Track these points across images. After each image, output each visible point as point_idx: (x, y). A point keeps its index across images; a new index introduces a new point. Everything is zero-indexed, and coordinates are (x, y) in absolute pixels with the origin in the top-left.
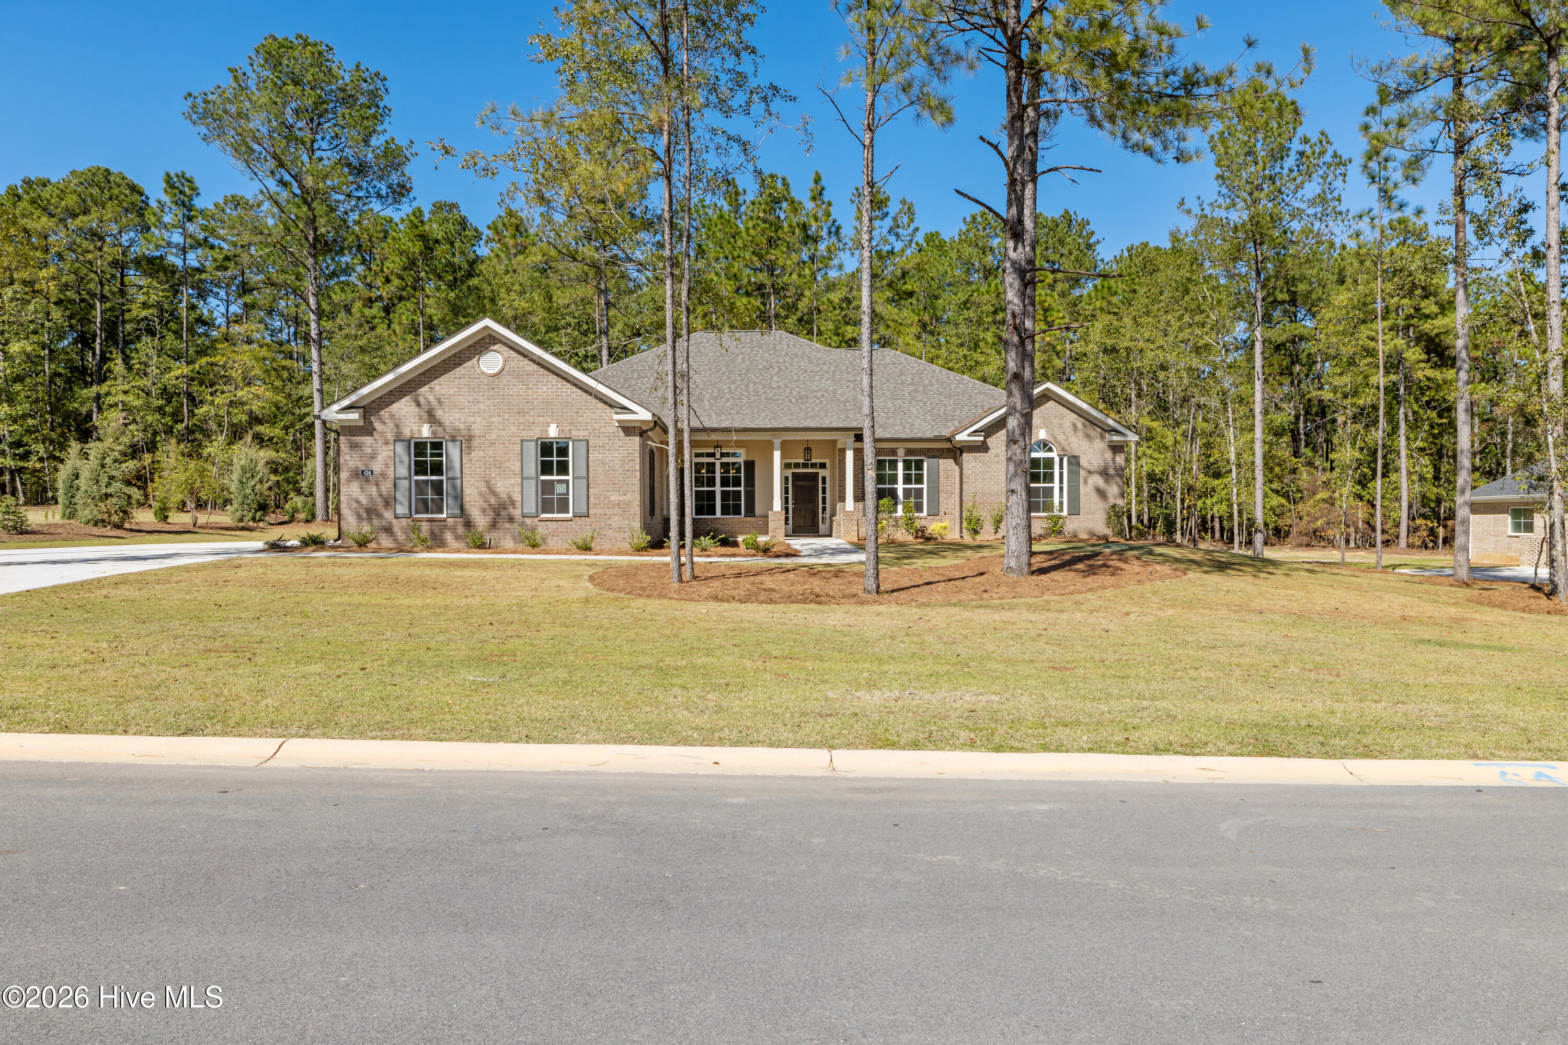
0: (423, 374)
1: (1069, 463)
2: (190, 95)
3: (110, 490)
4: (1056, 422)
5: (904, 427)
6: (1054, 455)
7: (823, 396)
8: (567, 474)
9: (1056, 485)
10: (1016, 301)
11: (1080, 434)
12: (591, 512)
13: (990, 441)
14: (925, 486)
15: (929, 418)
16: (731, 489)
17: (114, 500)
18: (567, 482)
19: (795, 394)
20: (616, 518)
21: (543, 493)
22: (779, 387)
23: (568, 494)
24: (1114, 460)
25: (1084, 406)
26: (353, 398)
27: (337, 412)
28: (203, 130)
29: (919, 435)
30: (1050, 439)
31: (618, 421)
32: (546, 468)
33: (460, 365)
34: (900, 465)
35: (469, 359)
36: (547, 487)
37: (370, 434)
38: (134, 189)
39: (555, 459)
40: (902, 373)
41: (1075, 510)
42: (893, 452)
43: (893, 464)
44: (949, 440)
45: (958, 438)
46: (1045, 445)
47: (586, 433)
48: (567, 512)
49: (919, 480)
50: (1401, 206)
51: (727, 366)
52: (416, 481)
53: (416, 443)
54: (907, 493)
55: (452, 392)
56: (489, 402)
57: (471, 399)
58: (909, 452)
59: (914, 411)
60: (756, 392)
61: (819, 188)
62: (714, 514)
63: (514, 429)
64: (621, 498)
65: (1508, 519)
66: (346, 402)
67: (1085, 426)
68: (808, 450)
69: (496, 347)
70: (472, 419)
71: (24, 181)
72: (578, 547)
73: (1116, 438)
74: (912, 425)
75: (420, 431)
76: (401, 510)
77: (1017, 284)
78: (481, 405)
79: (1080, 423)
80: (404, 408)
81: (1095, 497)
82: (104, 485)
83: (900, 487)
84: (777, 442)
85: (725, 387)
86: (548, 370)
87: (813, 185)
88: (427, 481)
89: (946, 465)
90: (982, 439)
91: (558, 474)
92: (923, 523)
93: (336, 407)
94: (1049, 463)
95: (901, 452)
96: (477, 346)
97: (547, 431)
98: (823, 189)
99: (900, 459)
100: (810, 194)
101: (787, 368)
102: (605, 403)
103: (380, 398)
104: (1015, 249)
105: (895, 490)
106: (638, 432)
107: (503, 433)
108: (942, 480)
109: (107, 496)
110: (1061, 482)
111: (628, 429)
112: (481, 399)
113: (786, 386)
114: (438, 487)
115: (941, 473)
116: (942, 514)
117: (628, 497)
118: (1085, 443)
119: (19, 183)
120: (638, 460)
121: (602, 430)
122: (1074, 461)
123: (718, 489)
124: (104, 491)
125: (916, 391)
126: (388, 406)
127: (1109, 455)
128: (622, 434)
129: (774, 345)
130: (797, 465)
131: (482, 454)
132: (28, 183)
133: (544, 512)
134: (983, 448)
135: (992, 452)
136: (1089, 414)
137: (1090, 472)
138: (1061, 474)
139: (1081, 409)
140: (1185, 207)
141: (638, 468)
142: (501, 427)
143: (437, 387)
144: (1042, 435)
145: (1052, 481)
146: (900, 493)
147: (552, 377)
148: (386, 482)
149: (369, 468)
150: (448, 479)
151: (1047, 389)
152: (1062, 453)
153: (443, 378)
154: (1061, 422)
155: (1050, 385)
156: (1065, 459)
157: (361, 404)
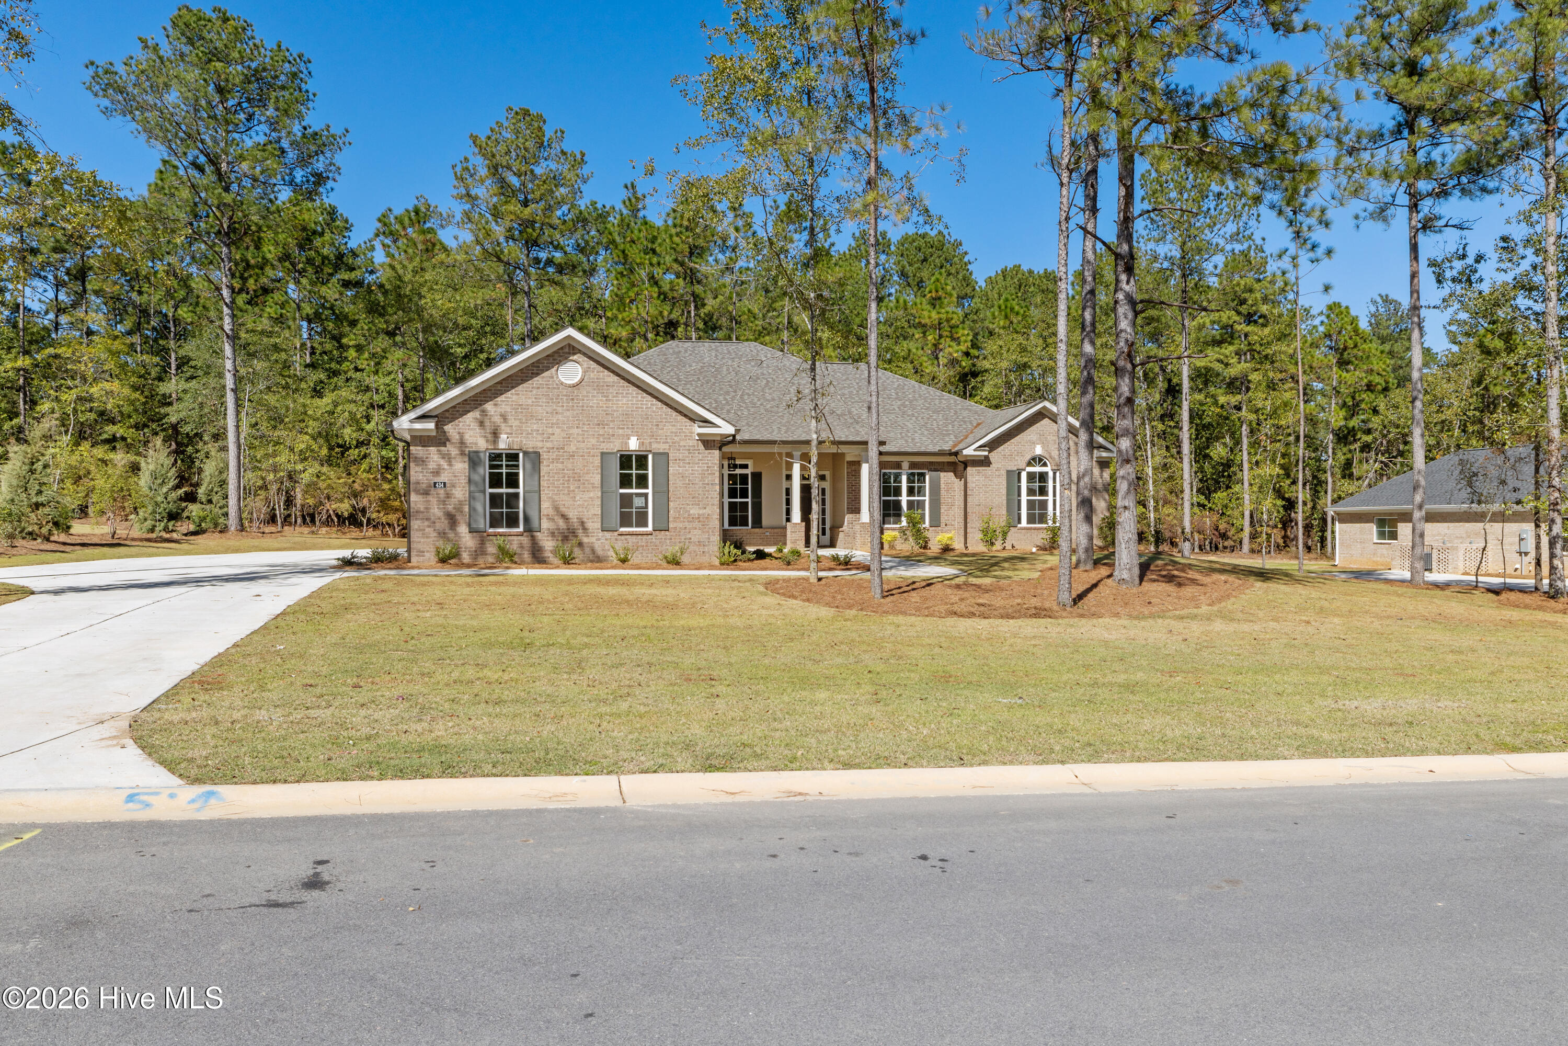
0: (500, 383)
2: (92, 63)
3: (41, 499)
4: (1050, 438)
5: (906, 441)
6: (1048, 469)
8: (647, 487)
10: (1129, 330)
12: (671, 526)
13: (994, 456)
14: (927, 498)
15: (926, 432)
16: (738, 500)
17: (47, 510)
18: (646, 495)
20: (696, 532)
21: (622, 507)
23: (647, 506)
24: (1101, 475)
25: (1076, 424)
26: (430, 406)
27: (411, 421)
28: (106, 102)
29: (923, 449)
30: (1047, 456)
31: (699, 435)
32: (625, 481)
33: (538, 374)
34: (904, 478)
35: (548, 369)
36: (626, 501)
37: (443, 444)
39: (634, 472)
40: (885, 388)
42: (898, 465)
43: (897, 478)
44: (956, 454)
45: (965, 452)
46: (1040, 460)
47: (666, 446)
48: (646, 525)
49: (921, 492)
50: (1314, 247)
52: (491, 494)
53: (491, 455)
54: (911, 504)
55: (530, 402)
56: (568, 413)
57: (549, 409)
58: (913, 465)
59: (909, 425)
63: (594, 441)
64: (701, 512)
65: (1373, 528)
66: (421, 411)
69: (575, 357)
70: (550, 430)
72: (668, 562)
73: (1104, 454)
74: (913, 439)
75: (495, 442)
76: (476, 523)
77: (1130, 315)
78: (560, 417)
83: (904, 499)
86: (629, 381)
88: (502, 494)
89: (947, 478)
90: (986, 453)
91: (637, 487)
92: (927, 533)
93: (410, 416)
94: (1044, 477)
95: (905, 465)
96: (556, 356)
97: (627, 444)
99: (905, 472)
102: (685, 416)
103: (454, 407)
104: (1128, 282)
105: (899, 502)
106: (718, 445)
107: (582, 445)
108: (943, 492)
109: (37, 506)
110: (1054, 495)
111: (708, 443)
112: (560, 409)
114: (513, 501)
115: (943, 486)
116: (943, 525)
117: (708, 511)
120: (718, 474)
121: (682, 443)
124: (34, 500)
126: (459, 417)
127: (1097, 470)
128: (701, 447)
129: (753, 356)
131: (560, 466)
133: (622, 526)
134: (985, 462)
135: (994, 466)
138: (1054, 487)
139: (1074, 427)
141: (717, 481)
142: (580, 439)
143: (515, 397)
144: (1039, 451)
145: (1047, 494)
146: (904, 505)
147: (632, 389)
148: (458, 494)
149: (441, 479)
150: (525, 491)
151: (1044, 407)
152: (1056, 467)
153: (520, 388)
154: (1054, 438)
155: (1047, 405)
156: (1058, 474)
157: (433, 414)
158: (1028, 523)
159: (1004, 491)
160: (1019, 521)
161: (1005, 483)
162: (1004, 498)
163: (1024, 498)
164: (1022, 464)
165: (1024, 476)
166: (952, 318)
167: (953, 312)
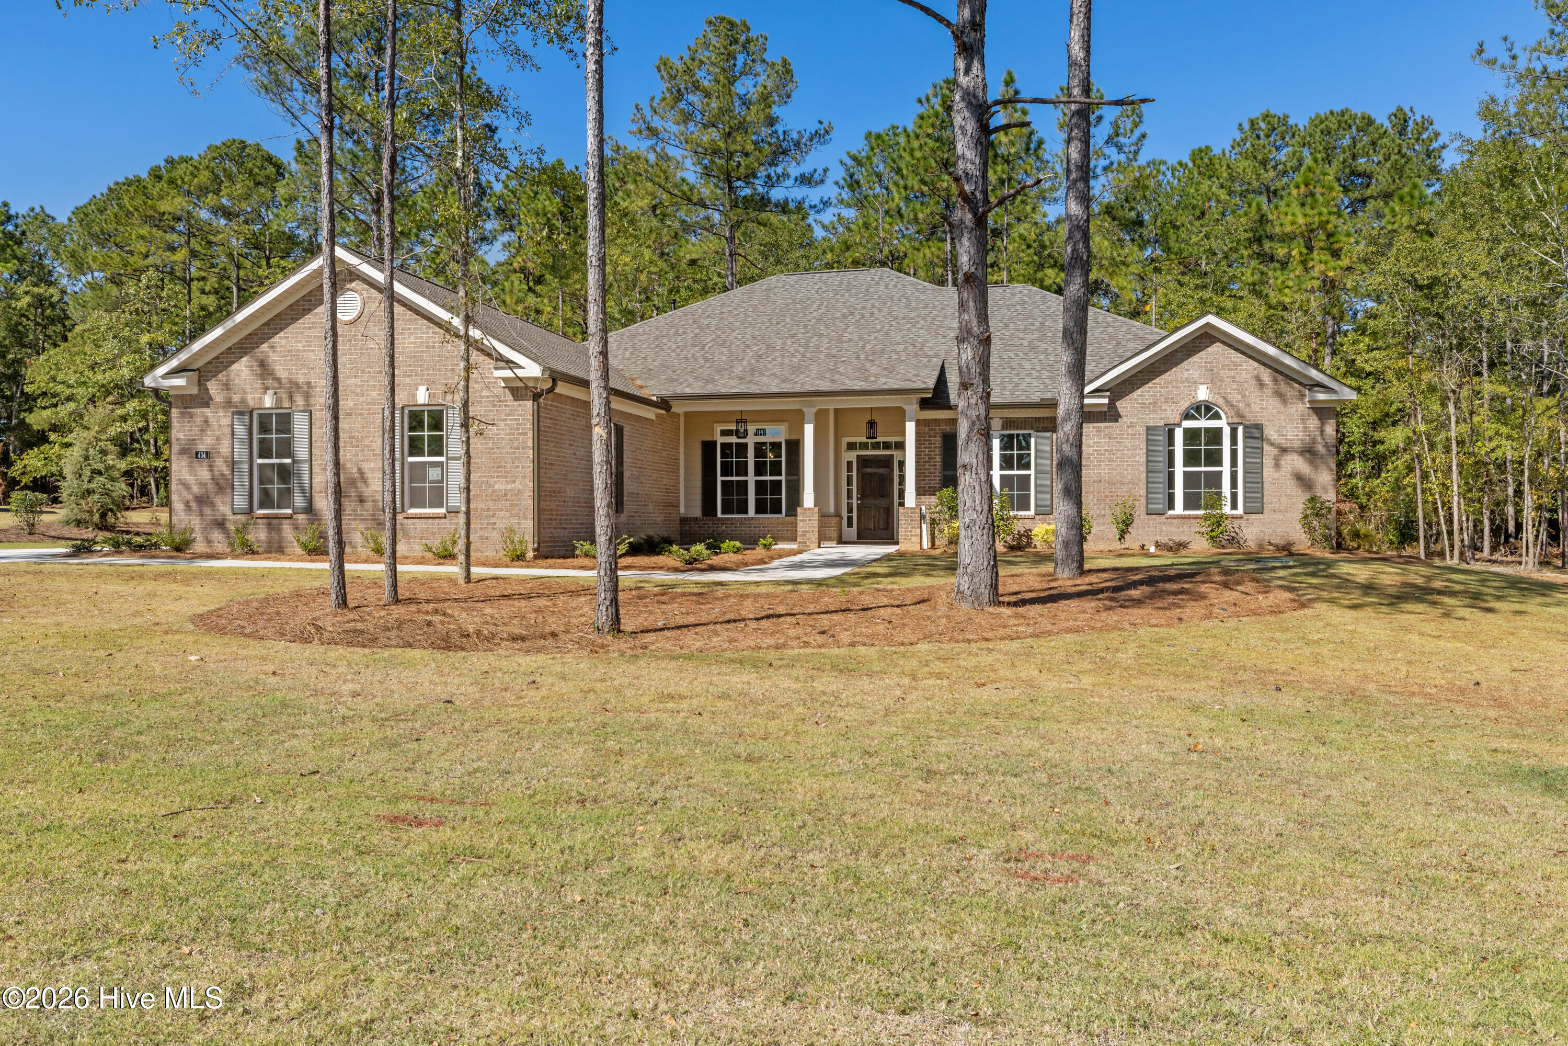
1: (1247, 435)
3: (91, 486)
4: (1225, 374)
6: (1222, 423)
7: (905, 349)
8: (441, 454)
9: (1226, 469)
11: (1269, 392)
13: (1122, 405)
14: (1032, 472)
15: (1045, 374)
16: (768, 478)
17: (96, 497)
18: (440, 465)
19: (868, 347)
20: (502, 515)
21: (411, 482)
22: (850, 340)
23: (442, 481)
24: (1322, 432)
25: (1271, 350)
26: (183, 356)
27: (164, 377)
29: (1023, 399)
30: (1221, 401)
31: (505, 380)
32: (416, 446)
33: (310, 310)
34: (996, 443)
35: (321, 303)
36: (417, 473)
37: (207, 405)
38: (269, 159)
39: (426, 434)
40: (1031, 315)
41: (1255, 506)
46: (1208, 409)
48: (440, 505)
49: (1024, 462)
51: (793, 316)
52: (260, 465)
53: (260, 415)
54: (1006, 481)
55: (300, 346)
56: (345, 359)
57: (322, 355)
58: (1008, 423)
59: (1027, 366)
60: (817, 347)
62: (746, 512)
63: (374, 394)
64: (509, 487)
66: (174, 363)
67: (1275, 380)
68: (872, 424)
69: (353, 285)
70: (323, 382)
71: (166, 161)
73: (1321, 396)
75: (261, 400)
76: (240, 502)
77: (971, 126)
79: (1266, 375)
80: (242, 369)
81: (1291, 487)
82: (86, 479)
83: (996, 474)
84: (810, 412)
85: (780, 342)
88: (273, 465)
90: (1106, 401)
91: (430, 454)
92: (1028, 524)
93: (162, 370)
94: (1215, 436)
95: (996, 424)
97: (414, 396)
99: (996, 434)
101: (872, 314)
102: (486, 355)
103: (217, 358)
104: (967, 71)
106: (529, 394)
107: (362, 399)
109: (89, 492)
110: (1234, 464)
111: (517, 391)
113: (861, 338)
114: (285, 474)
117: (518, 485)
118: (1273, 404)
119: (162, 164)
120: (530, 434)
121: (486, 393)
122: (1255, 432)
123: (751, 479)
124: (85, 487)
125: (1040, 339)
126: (226, 368)
127: (1313, 422)
128: (509, 397)
129: (870, 286)
130: (864, 446)
132: (170, 162)
133: (412, 505)
134: (1110, 415)
135: (1125, 420)
136: (1276, 360)
137: (1284, 450)
138: (1234, 453)
139: (1265, 354)
140: (1486, 55)
141: (530, 444)
142: (358, 391)
143: (283, 342)
144: (1203, 394)
145: (1219, 463)
146: (997, 483)
147: (422, 323)
148: (221, 466)
149: (202, 448)
150: (294, 461)
151: (1208, 324)
152: (1236, 420)
153: (290, 329)
154: (1232, 373)
155: (1211, 319)
156: (1240, 430)
157: (195, 367)
158: (1186, 507)
159: (1143, 460)
160: (1171, 506)
161: (1143, 446)
162: (1143, 469)
163: (1179, 469)
164: (1174, 417)
165: (1179, 434)
166: (1328, 222)
167: (1330, 213)
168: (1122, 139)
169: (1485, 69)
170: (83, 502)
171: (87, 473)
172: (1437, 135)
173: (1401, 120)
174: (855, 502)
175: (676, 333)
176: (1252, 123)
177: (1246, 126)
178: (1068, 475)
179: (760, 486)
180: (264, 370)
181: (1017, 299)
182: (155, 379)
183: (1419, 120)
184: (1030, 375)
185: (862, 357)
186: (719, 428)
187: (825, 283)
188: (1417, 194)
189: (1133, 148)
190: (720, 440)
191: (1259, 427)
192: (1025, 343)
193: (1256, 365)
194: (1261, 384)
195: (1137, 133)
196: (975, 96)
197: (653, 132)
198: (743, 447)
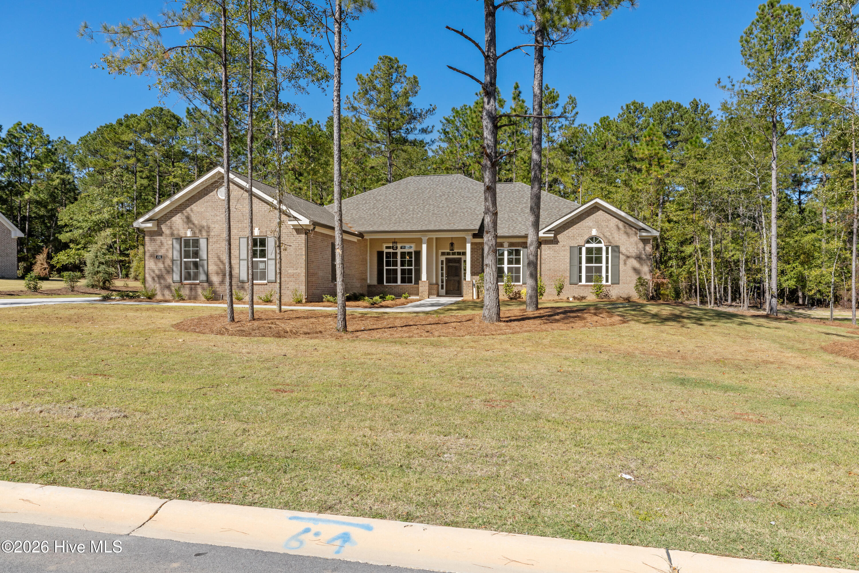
1: (613, 250)
3: (99, 269)
4: (604, 224)
5: (509, 229)
6: (602, 245)
7: (467, 211)
8: (265, 257)
9: (604, 265)
10: (489, 137)
11: (622, 232)
13: (559, 237)
14: (521, 266)
16: (407, 268)
17: (101, 274)
18: (265, 262)
19: (451, 210)
20: (291, 283)
21: (252, 269)
22: (443, 207)
23: (265, 269)
24: (644, 249)
25: (623, 214)
27: (143, 222)
29: (517, 234)
30: (602, 236)
31: (293, 225)
32: (254, 254)
33: (207, 194)
34: (506, 253)
35: (212, 191)
36: (254, 265)
37: (161, 235)
39: (259, 248)
40: (522, 196)
41: (616, 281)
42: (501, 245)
43: (502, 253)
46: (596, 239)
47: (275, 233)
48: (266, 280)
49: (518, 261)
51: (418, 195)
52: (185, 262)
53: (185, 240)
54: (510, 270)
55: (203, 210)
56: (222, 216)
57: (212, 214)
58: (511, 244)
59: (520, 219)
60: (428, 210)
61: (517, 92)
62: (397, 282)
63: (236, 231)
64: (294, 272)
66: (147, 217)
67: (625, 227)
68: (452, 244)
70: (213, 226)
71: (125, 116)
73: (644, 234)
75: (186, 233)
76: (176, 277)
77: (490, 126)
78: (218, 218)
79: (621, 225)
80: (178, 220)
81: (631, 273)
82: (96, 266)
83: (506, 266)
84: (425, 239)
85: (412, 207)
86: (255, 196)
87: (513, 90)
88: (191, 261)
90: (553, 235)
91: (260, 257)
92: (519, 288)
93: (141, 220)
94: (599, 250)
95: (506, 245)
96: (217, 183)
97: (254, 232)
98: (520, 92)
99: (506, 249)
100: (512, 95)
101: (453, 195)
102: (285, 215)
103: (166, 214)
104: (488, 103)
105: (503, 268)
106: (304, 231)
109: (98, 272)
110: (607, 262)
111: (298, 230)
112: (218, 213)
113: (447, 206)
114: (196, 265)
117: (298, 271)
118: (624, 237)
119: (123, 118)
120: (304, 249)
121: (284, 231)
122: (616, 249)
123: (399, 268)
124: (96, 270)
126: (170, 219)
127: (641, 245)
128: (295, 233)
129: (452, 182)
130: (448, 254)
131: (218, 246)
132: (127, 117)
134: (554, 241)
135: (561, 244)
136: (625, 218)
137: (628, 257)
138: (607, 258)
139: (620, 216)
140: (721, 84)
141: (304, 253)
143: (196, 208)
144: (594, 232)
145: (601, 263)
146: (506, 270)
147: (256, 200)
148: (168, 262)
149: (160, 254)
150: (200, 260)
151: (596, 202)
152: (608, 244)
153: (198, 202)
154: (607, 224)
155: (598, 200)
156: (610, 248)
157: (156, 218)
158: (586, 282)
159: (568, 261)
160: (580, 281)
161: (568, 255)
162: (568, 265)
163: (584, 265)
164: (582, 243)
165: (584, 250)
166: (658, 153)
167: (660, 149)
168: (567, 114)
169: (721, 90)
170: (95, 277)
171: (97, 264)
172: (711, 112)
173: (695, 105)
174: (444, 278)
175: (366, 203)
176: (627, 106)
177: (625, 108)
178: (532, 268)
179: (403, 271)
180: (188, 220)
181: (516, 189)
182: (138, 223)
183: (703, 105)
184: (521, 223)
185: (448, 214)
186: (385, 245)
187: (432, 180)
188: (698, 141)
189: (572, 119)
190: (386, 251)
191: (618, 247)
192: (519, 209)
193: (617, 220)
194: (618, 228)
195: (574, 112)
196: (491, 113)
197: (354, 109)
198: (396, 253)
